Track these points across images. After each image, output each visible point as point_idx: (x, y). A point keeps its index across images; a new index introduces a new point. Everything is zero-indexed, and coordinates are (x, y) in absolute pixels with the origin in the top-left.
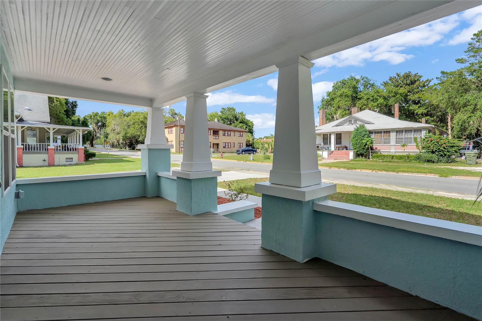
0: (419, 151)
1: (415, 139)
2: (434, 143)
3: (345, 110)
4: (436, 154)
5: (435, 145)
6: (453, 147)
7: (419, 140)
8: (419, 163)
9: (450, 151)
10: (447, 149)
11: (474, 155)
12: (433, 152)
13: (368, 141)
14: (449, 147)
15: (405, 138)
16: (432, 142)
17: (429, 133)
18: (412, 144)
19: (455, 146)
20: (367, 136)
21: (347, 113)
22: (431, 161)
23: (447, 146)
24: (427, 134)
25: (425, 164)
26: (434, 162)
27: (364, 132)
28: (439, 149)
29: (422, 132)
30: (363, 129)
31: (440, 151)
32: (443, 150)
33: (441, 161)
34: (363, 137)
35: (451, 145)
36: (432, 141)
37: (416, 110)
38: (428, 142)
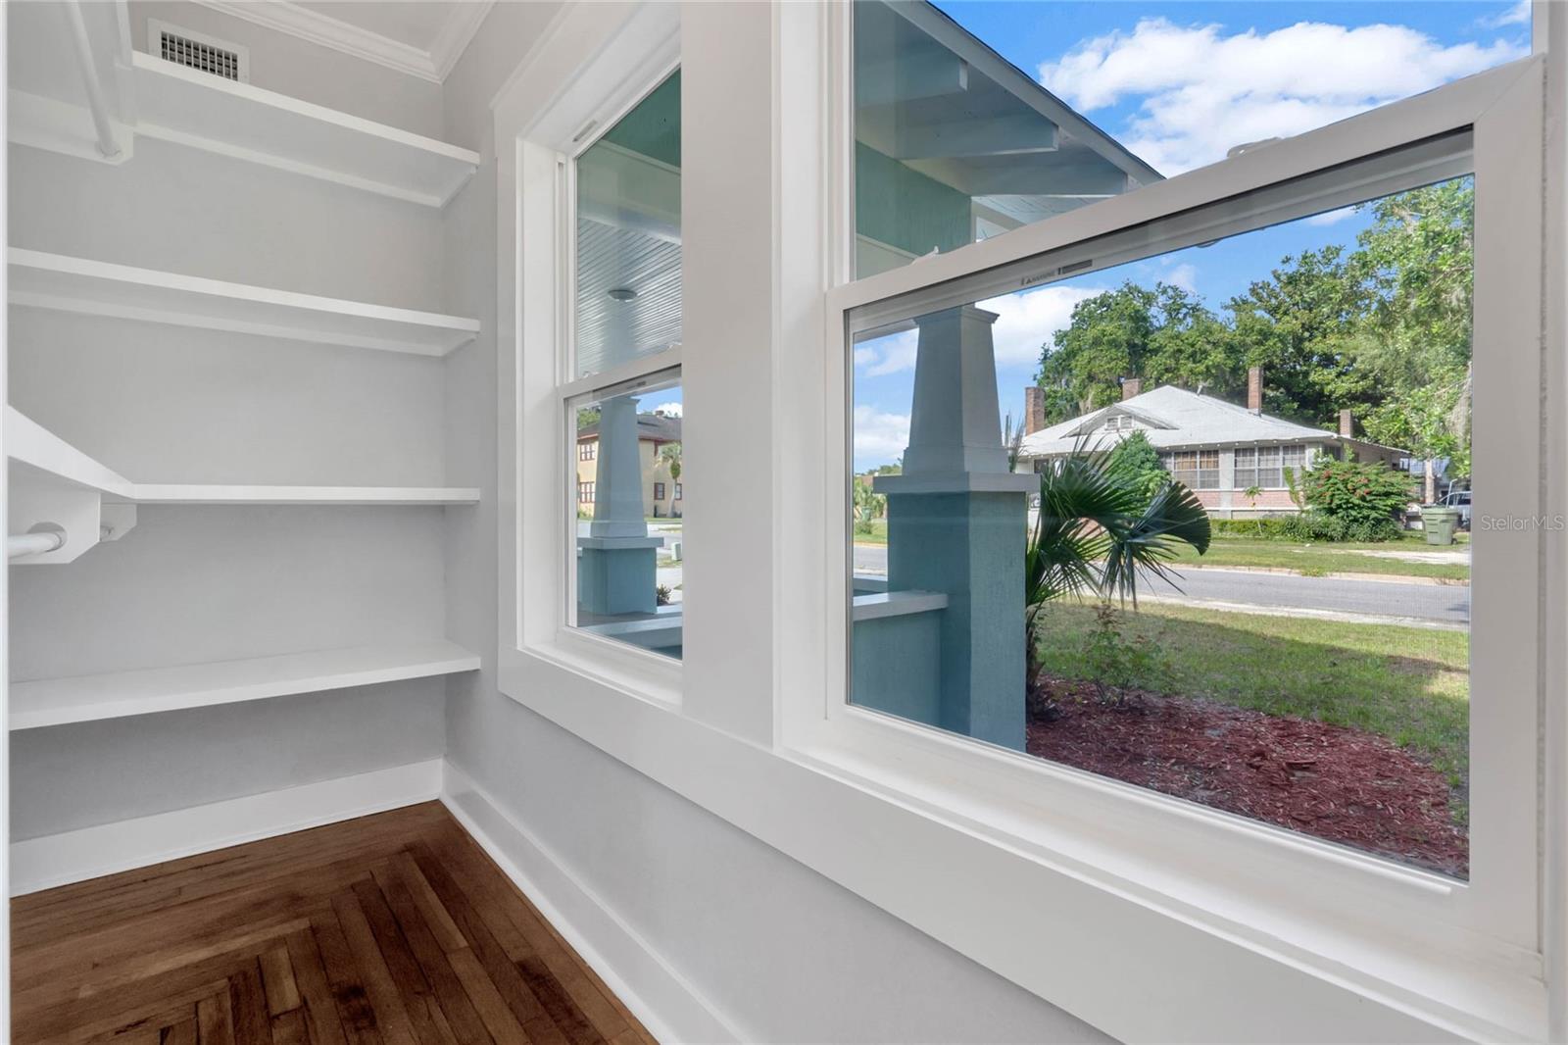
0: (1298, 508)
1: (1288, 472)
2: (1336, 484)
3: (1109, 387)
4: (1340, 515)
5: (1338, 489)
6: (1387, 495)
7: (1297, 475)
8: (1293, 543)
9: (1379, 509)
10: (1370, 501)
11: (1444, 518)
12: (1331, 512)
13: (1150, 480)
14: (1377, 495)
15: (1260, 470)
16: (1331, 481)
17: (1325, 453)
18: (1278, 486)
19: (1393, 493)
20: (1149, 465)
21: (1113, 394)
22: (1326, 535)
23: (1369, 493)
24: (1319, 460)
25: (1308, 545)
26: (1332, 539)
27: (1143, 454)
28: (1348, 502)
29: (1307, 451)
30: (1140, 446)
31: (1352, 508)
32: (1358, 505)
33: (1353, 536)
34: (1139, 467)
35: (1382, 489)
36: (1329, 478)
37: (1328, 384)
38: (1322, 482)
